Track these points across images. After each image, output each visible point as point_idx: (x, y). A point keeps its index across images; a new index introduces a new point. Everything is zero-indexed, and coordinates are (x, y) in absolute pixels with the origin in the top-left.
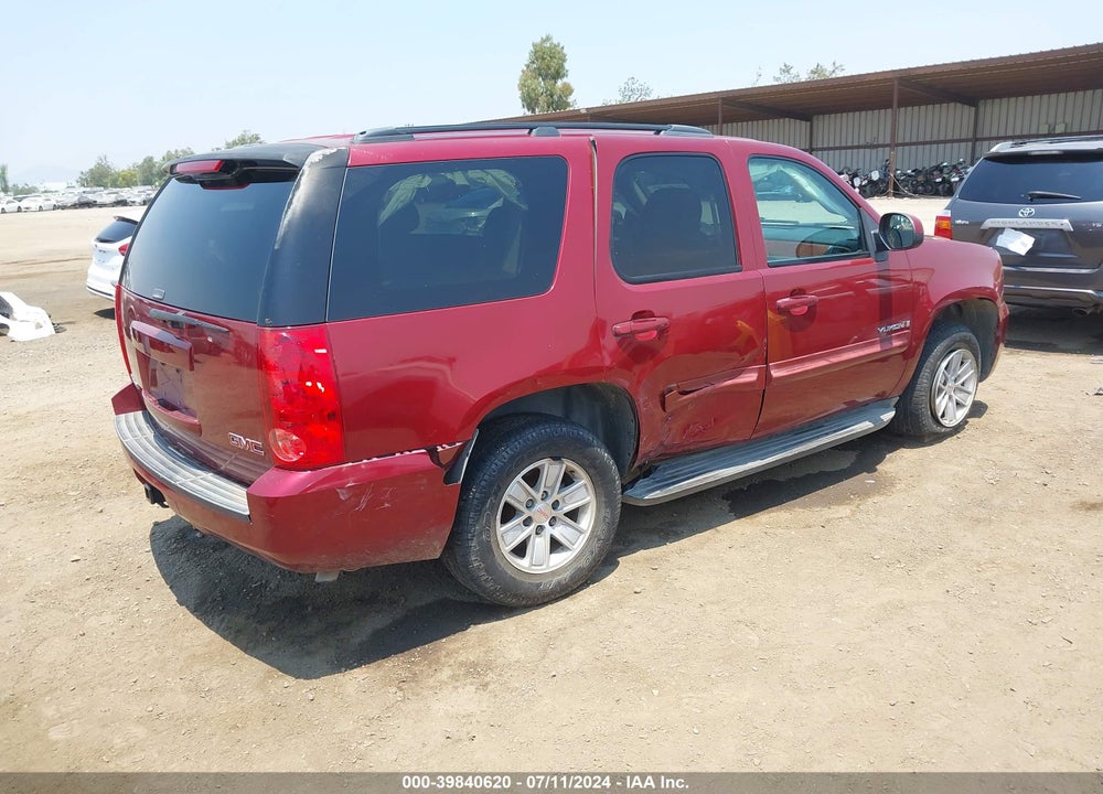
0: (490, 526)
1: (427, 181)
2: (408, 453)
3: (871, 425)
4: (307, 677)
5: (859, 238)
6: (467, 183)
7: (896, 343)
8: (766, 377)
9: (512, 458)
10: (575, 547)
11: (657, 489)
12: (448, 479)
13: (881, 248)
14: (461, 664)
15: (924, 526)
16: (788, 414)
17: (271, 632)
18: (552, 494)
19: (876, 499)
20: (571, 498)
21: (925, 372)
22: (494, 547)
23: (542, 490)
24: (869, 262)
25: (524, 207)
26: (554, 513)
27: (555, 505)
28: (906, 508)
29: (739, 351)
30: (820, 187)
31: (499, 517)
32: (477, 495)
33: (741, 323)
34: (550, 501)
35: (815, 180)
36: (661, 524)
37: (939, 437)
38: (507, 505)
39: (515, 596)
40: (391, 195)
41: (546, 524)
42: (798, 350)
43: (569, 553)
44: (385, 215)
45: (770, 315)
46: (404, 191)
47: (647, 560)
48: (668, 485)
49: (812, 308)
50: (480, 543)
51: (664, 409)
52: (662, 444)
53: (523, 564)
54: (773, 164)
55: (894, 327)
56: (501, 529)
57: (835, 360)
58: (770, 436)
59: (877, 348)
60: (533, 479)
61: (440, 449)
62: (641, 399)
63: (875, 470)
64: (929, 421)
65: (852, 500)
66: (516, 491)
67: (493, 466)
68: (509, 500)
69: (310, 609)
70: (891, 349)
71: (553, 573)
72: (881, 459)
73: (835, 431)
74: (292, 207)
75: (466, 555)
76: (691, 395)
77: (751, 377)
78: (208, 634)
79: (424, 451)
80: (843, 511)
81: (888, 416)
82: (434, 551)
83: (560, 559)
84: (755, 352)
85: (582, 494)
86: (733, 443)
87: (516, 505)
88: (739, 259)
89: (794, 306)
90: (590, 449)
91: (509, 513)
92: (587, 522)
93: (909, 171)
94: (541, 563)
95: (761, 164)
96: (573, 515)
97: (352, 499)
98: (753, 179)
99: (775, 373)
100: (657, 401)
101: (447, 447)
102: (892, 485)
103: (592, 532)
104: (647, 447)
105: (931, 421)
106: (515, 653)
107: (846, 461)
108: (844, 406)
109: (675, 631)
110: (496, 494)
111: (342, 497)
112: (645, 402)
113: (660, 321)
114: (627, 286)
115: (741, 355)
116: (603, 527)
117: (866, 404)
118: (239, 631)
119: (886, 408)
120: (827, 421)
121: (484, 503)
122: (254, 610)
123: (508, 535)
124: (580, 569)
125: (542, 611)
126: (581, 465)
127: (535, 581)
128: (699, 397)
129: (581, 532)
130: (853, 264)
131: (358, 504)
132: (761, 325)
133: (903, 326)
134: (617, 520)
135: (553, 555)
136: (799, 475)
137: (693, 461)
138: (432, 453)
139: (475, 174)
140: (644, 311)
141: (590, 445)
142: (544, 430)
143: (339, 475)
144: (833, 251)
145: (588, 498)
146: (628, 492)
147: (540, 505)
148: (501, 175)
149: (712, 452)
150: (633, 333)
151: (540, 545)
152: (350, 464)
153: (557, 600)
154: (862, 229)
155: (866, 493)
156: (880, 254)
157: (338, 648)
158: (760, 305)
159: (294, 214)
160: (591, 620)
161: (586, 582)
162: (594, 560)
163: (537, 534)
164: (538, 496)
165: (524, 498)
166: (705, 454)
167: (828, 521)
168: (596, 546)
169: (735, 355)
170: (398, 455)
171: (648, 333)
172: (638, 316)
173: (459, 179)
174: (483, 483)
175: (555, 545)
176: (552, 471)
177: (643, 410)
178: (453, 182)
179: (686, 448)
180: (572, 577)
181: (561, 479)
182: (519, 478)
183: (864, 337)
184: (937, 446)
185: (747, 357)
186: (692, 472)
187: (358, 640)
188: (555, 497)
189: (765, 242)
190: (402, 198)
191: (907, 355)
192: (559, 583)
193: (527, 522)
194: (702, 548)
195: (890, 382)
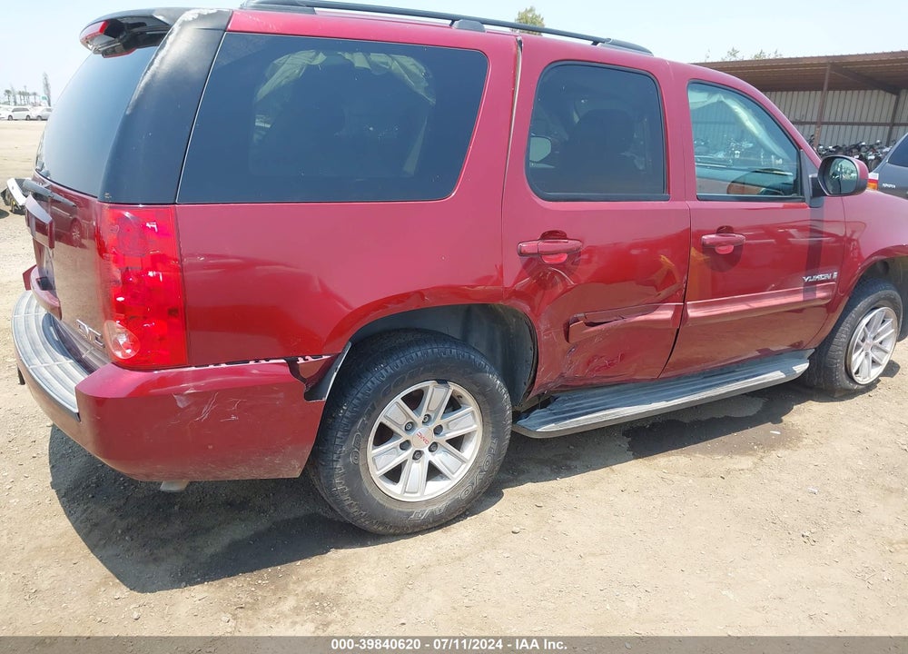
0: (360, 448)
1: (321, 58)
2: (263, 362)
3: (784, 376)
4: (143, 591)
5: (795, 181)
6: (367, 66)
7: (820, 294)
8: (681, 314)
9: (391, 377)
10: (455, 476)
11: (552, 421)
12: (311, 394)
13: (817, 193)
14: (309, 595)
15: (830, 490)
16: (700, 356)
17: (127, 530)
18: (435, 418)
19: (781, 452)
20: (456, 424)
21: (845, 327)
22: (362, 470)
23: (424, 412)
24: (804, 207)
25: (432, 101)
26: (436, 438)
27: (438, 431)
28: (812, 467)
29: (656, 287)
30: (760, 124)
31: (371, 438)
32: (348, 414)
33: (664, 258)
34: (433, 426)
35: (756, 115)
36: (556, 455)
37: (849, 394)
38: (382, 426)
39: (383, 523)
40: (276, 68)
41: (426, 450)
42: (717, 291)
43: (449, 481)
44: (265, 89)
45: (693, 252)
46: (291, 66)
47: (533, 494)
48: (565, 419)
49: (739, 247)
50: (347, 466)
51: (567, 339)
52: (562, 376)
53: (394, 490)
54: (715, 93)
55: (820, 277)
56: (372, 451)
57: (755, 305)
58: (679, 377)
59: (799, 298)
60: (414, 401)
61: (301, 361)
62: (542, 326)
63: (781, 421)
64: (841, 376)
65: (755, 450)
66: (394, 412)
67: (369, 384)
68: (385, 421)
69: (176, 508)
70: (815, 300)
71: (428, 502)
72: (787, 410)
73: (746, 378)
74: (153, 68)
75: (330, 477)
76: (599, 327)
77: (665, 314)
78: (64, 524)
79: (283, 361)
80: (745, 462)
81: (801, 368)
82: (294, 470)
83: (437, 488)
84: (673, 288)
85: (469, 421)
86: (638, 381)
87: (393, 427)
88: (666, 187)
89: (720, 244)
90: (481, 374)
91: (384, 435)
92: (471, 451)
93: (831, 147)
94: (416, 491)
95: (701, 91)
96: (457, 442)
97: (192, 408)
98: (692, 107)
99: (692, 313)
100: (561, 330)
101: (310, 359)
102: (799, 439)
103: (476, 462)
104: (546, 378)
105: (844, 376)
106: (369, 589)
107: (753, 409)
108: (757, 354)
109: (547, 585)
110: (369, 414)
111: (180, 405)
112: (546, 329)
113: (572, 244)
114: (539, 201)
115: (658, 289)
116: (487, 458)
117: (780, 353)
118: (96, 525)
119: (800, 359)
120: (738, 367)
121: (354, 422)
122: (122, 502)
123: (380, 459)
124: (458, 501)
125: (410, 542)
126: (470, 391)
127: (405, 509)
128: (608, 330)
129: (463, 461)
130: (784, 207)
131: (199, 414)
132: (684, 261)
133: (829, 277)
134: (504, 452)
135: (429, 482)
136: (704, 418)
137: (595, 396)
138: (292, 364)
139: (378, 58)
140: (557, 232)
141: (481, 370)
142: (432, 350)
143: (179, 379)
144: (766, 193)
145: (475, 426)
146: (522, 422)
147: (420, 429)
148: (409, 62)
149: (616, 388)
150: (541, 254)
151: (417, 470)
152: (194, 368)
153: (429, 530)
154: (799, 173)
155: (771, 445)
156: (816, 199)
157: (188, 557)
158: (684, 241)
159: (154, 76)
160: (459, 559)
161: (464, 513)
162: (474, 492)
163: (414, 458)
164: (419, 419)
165: (403, 420)
166: (606, 390)
167: (728, 472)
168: (478, 477)
169: (651, 290)
170: (252, 363)
171: (557, 256)
172: (549, 235)
173: (359, 60)
174: (355, 401)
175: (433, 472)
176: (437, 395)
177: (543, 338)
178: (352, 64)
179: (589, 382)
180: (448, 508)
181: (446, 403)
182: (398, 398)
183: (781, 285)
184: (847, 403)
185: (664, 293)
186: (592, 407)
187: (210, 551)
188: (438, 422)
189: (697, 179)
190: (288, 74)
191: (830, 307)
192: (432, 512)
193: (405, 446)
194: (593, 488)
195: (809, 333)
